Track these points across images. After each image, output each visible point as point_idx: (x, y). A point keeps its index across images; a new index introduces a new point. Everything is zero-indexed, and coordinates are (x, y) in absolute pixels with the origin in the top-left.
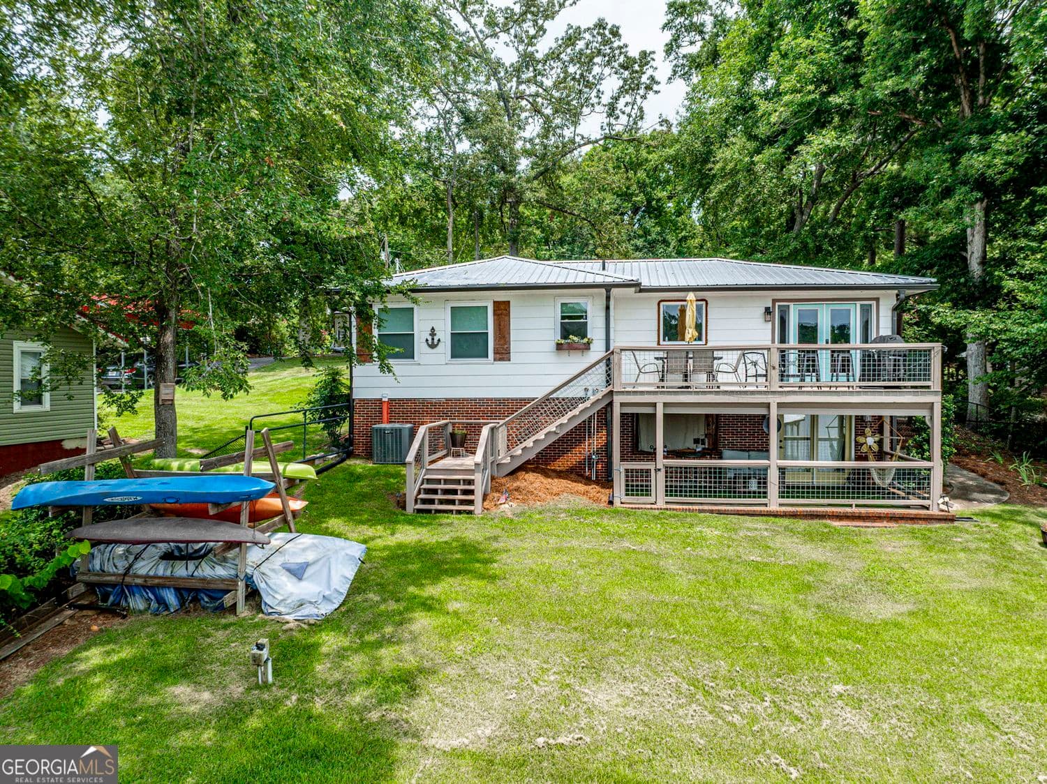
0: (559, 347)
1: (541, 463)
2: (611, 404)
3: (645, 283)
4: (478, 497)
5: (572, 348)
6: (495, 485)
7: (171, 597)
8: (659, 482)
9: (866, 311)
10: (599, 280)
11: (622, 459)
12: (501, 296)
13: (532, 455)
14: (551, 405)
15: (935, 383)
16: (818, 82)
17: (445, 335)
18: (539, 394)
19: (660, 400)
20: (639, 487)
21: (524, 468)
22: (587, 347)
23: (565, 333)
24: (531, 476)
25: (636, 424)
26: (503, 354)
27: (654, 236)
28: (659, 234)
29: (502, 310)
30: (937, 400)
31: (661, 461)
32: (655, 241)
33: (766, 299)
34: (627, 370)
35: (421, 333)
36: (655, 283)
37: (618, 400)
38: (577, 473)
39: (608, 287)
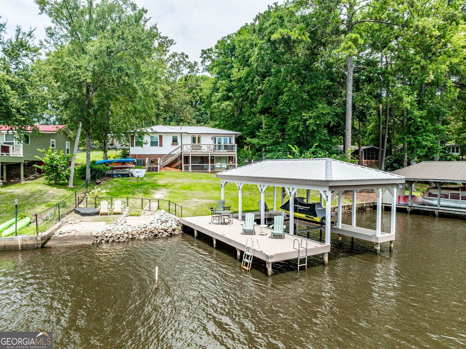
0: (172, 144)
1: (170, 165)
2: (182, 155)
3: (189, 132)
4: (158, 170)
5: (174, 144)
6: (161, 169)
7: (120, 176)
8: (190, 168)
9: (230, 138)
10: (180, 132)
11: (184, 164)
12: (161, 134)
13: (167, 164)
14: (170, 155)
15: (236, 151)
16: (226, 91)
17: (149, 141)
18: (167, 153)
19: (190, 153)
20: (187, 168)
21: (166, 166)
22: (178, 144)
23: (173, 142)
24: (167, 167)
25: (186, 158)
26: (161, 145)
27: (202, 111)
28: (204, 111)
29: (161, 137)
30: (236, 153)
31: (190, 164)
32: (203, 113)
33: (212, 136)
34: (185, 148)
35: (144, 141)
36: (191, 132)
37: (183, 153)
38: (176, 168)
39: (181, 133)
